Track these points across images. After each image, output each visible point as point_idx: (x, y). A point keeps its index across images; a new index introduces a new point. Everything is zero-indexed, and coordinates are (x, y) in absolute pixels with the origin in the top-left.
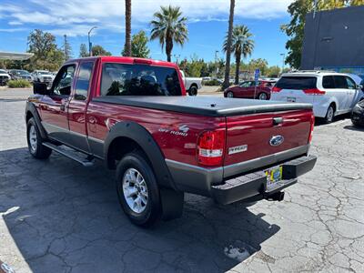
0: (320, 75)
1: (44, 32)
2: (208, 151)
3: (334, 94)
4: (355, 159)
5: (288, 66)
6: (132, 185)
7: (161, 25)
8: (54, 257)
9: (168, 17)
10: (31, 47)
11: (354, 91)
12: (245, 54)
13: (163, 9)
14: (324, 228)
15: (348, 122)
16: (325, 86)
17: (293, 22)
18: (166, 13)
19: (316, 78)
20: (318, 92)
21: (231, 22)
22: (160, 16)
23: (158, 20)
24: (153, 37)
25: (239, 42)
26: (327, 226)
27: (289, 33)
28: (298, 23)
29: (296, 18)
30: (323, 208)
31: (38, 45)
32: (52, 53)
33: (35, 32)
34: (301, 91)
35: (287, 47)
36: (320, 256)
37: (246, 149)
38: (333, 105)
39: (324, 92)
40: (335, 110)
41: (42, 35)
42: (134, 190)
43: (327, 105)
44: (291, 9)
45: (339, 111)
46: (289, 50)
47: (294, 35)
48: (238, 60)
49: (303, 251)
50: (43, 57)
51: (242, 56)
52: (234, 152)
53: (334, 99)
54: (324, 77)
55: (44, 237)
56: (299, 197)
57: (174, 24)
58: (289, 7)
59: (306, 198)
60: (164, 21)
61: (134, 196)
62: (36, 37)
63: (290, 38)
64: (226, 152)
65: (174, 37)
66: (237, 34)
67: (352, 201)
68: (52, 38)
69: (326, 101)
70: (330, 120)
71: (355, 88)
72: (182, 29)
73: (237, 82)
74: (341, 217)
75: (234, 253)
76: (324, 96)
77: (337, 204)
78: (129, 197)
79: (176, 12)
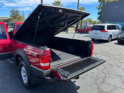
0: (106, 25)
1: (15, 9)
3: (111, 32)
4: (116, 57)
5: (98, 20)
6: (24, 72)
9: (57, 4)
10: (11, 14)
11: (119, 30)
13: (55, 1)
15: (116, 41)
16: (108, 29)
20: (105, 31)
21: (78, 5)
26: (98, 86)
27: (99, 9)
28: (102, 6)
29: (101, 4)
30: (99, 78)
31: (13, 14)
32: (18, 17)
33: (12, 9)
35: (98, 14)
38: (111, 35)
39: (107, 31)
40: (111, 37)
41: (15, 10)
43: (108, 36)
44: (99, 1)
45: (113, 38)
46: (99, 15)
47: (101, 10)
50: (15, 18)
56: (91, 73)
59: (93, 74)
61: (25, 76)
62: (12, 11)
63: (99, 11)
67: (110, 75)
68: (18, 11)
69: (108, 34)
70: (110, 41)
71: (119, 29)
73: (81, 26)
74: (104, 82)
76: (108, 32)
77: (104, 76)
78: (23, 76)
79: (60, 2)
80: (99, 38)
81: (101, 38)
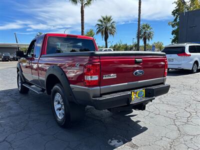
0: (187, 46)
2: (89, 77)
6: (59, 103)
7: (102, 26)
8: (7, 143)
9: (105, 21)
12: (149, 39)
13: (102, 17)
14: (177, 129)
16: (190, 51)
17: (175, 20)
18: (104, 19)
19: (185, 47)
20: (186, 55)
22: (101, 21)
23: (100, 23)
24: (97, 33)
25: (145, 33)
27: (173, 26)
28: (178, 20)
29: (177, 17)
30: (179, 118)
33: (39, 34)
34: (176, 55)
35: (172, 34)
36: (169, 145)
37: (115, 77)
38: (196, 62)
39: (190, 55)
40: (198, 65)
42: (59, 106)
43: (192, 62)
44: (174, 13)
46: (174, 35)
47: (176, 27)
48: (145, 43)
49: (158, 143)
51: (147, 40)
52: (107, 78)
53: (196, 59)
54: (190, 46)
55: (6, 132)
56: (165, 112)
57: (108, 25)
58: (173, 12)
59: (169, 112)
60: (104, 23)
61: (60, 109)
63: (174, 29)
64: (101, 77)
65: (109, 31)
66: (144, 28)
69: (191, 60)
70: (195, 71)
72: (113, 27)
74: (189, 123)
75: (114, 142)
76: (190, 57)
77: (189, 116)
78: (57, 110)
79: (110, 18)
80: (176, 67)
81: (179, 66)
